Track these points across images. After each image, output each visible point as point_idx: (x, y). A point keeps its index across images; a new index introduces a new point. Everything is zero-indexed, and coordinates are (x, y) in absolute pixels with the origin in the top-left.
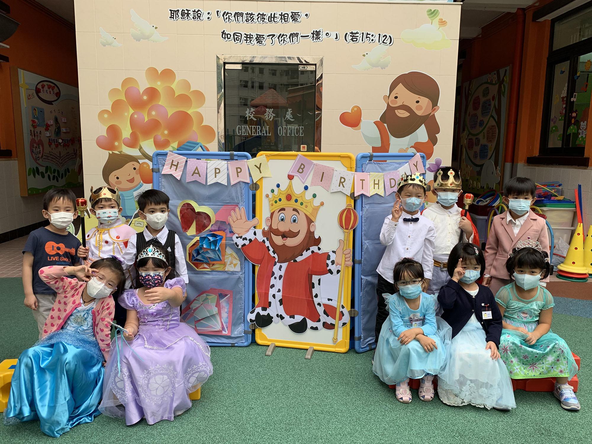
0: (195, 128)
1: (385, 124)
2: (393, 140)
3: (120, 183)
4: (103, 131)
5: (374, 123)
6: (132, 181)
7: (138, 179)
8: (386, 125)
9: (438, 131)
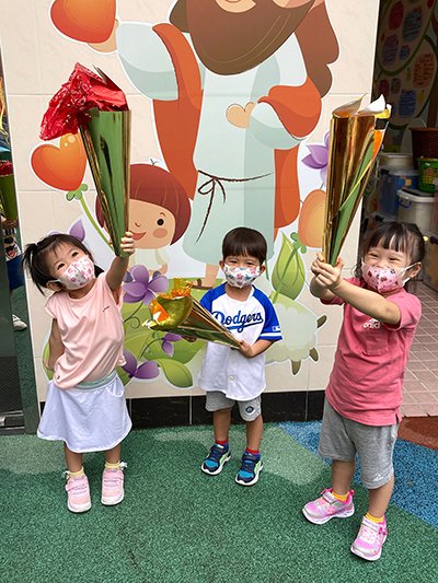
1: (184, 34)
5: (155, 29)
8: (187, 36)
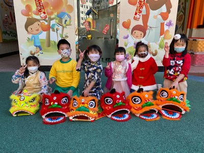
0: (64, 6)
2: (151, 11)
3: (33, 31)
4: (23, 7)
6: (38, 30)
7: (40, 30)
8: (148, 4)
9: (171, 8)
